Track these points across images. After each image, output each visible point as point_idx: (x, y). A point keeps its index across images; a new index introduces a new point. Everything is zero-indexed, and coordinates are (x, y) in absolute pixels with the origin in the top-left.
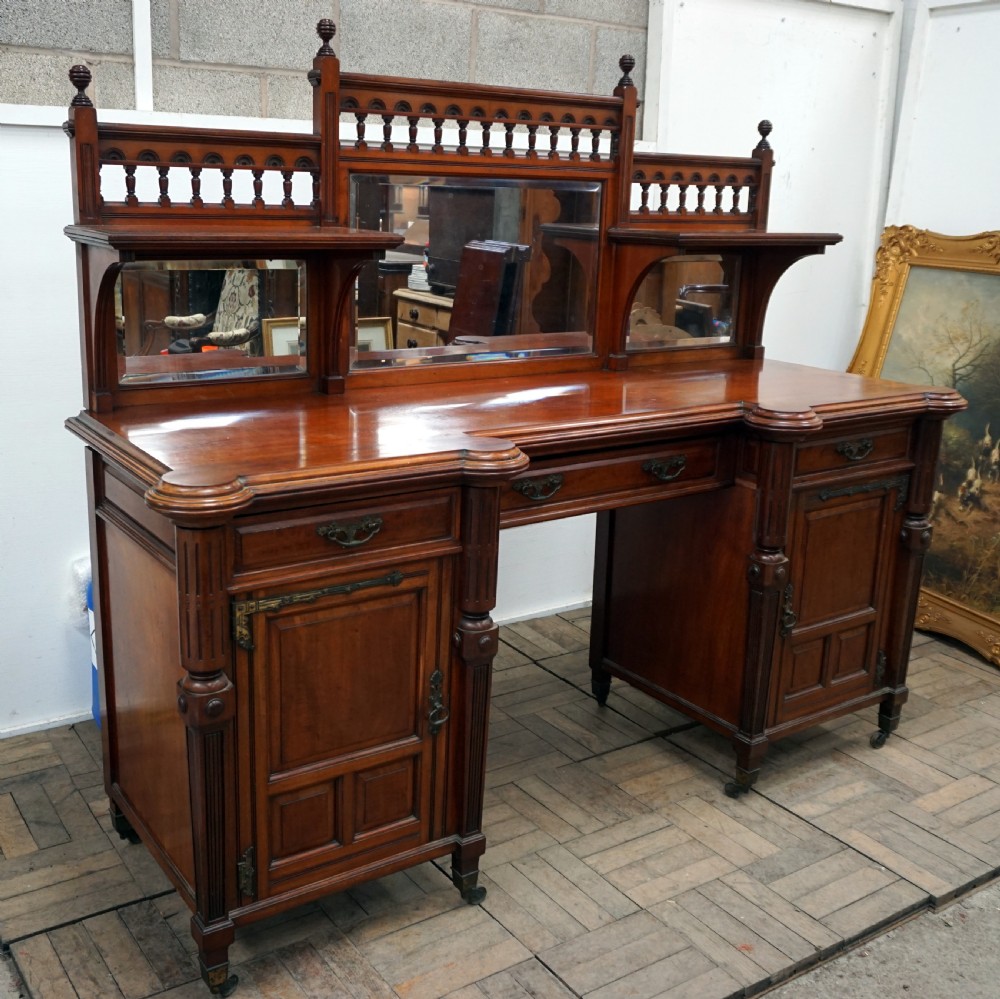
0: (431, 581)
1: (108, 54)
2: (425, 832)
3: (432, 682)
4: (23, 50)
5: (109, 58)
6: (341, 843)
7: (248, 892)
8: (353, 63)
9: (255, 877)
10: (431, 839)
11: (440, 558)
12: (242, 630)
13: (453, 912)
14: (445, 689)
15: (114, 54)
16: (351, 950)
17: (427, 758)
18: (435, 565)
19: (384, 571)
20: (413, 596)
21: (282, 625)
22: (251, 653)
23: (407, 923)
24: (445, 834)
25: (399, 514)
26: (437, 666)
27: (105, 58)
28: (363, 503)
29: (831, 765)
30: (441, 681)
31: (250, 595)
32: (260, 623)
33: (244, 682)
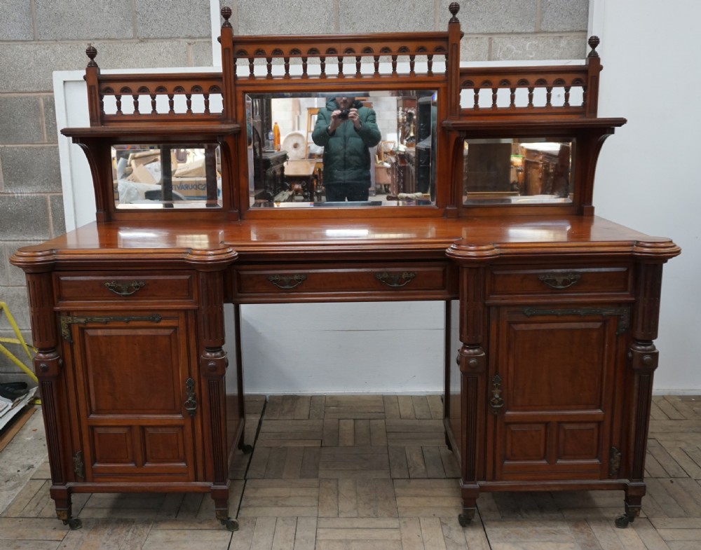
0: (180, 323)
1: (199, 38)
2: (191, 474)
3: (187, 385)
4: (155, 41)
5: (200, 40)
6: (136, 465)
7: (80, 475)
8: (348, 28)
9: (84, 468)
10: (196, 480)
11: (186, 311)
12: (64, 331)
13: (216, 531)
14: (197, 391)
15: (202, 38)
16: (146, 530)
17: (188, 429)
18: (182, 315)
19: (148, 313)
20: (172, 331)
21: (90, 332)
22: (72, 345)
23: (186, 528)
24: (205, 480)
25: (155, 281)
26: (190, 375)
27: (198, 40)
28: (131, 272)
29: (566, 529)
30: (194, 385)
31: (69, 313)
32: (76, 330)
33: (69, 359)
